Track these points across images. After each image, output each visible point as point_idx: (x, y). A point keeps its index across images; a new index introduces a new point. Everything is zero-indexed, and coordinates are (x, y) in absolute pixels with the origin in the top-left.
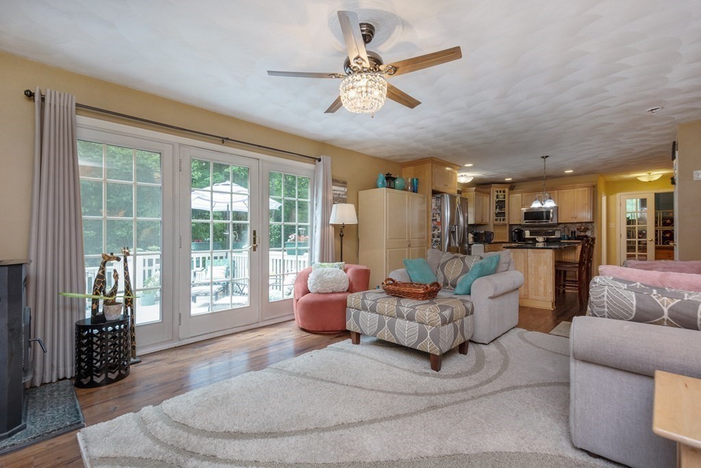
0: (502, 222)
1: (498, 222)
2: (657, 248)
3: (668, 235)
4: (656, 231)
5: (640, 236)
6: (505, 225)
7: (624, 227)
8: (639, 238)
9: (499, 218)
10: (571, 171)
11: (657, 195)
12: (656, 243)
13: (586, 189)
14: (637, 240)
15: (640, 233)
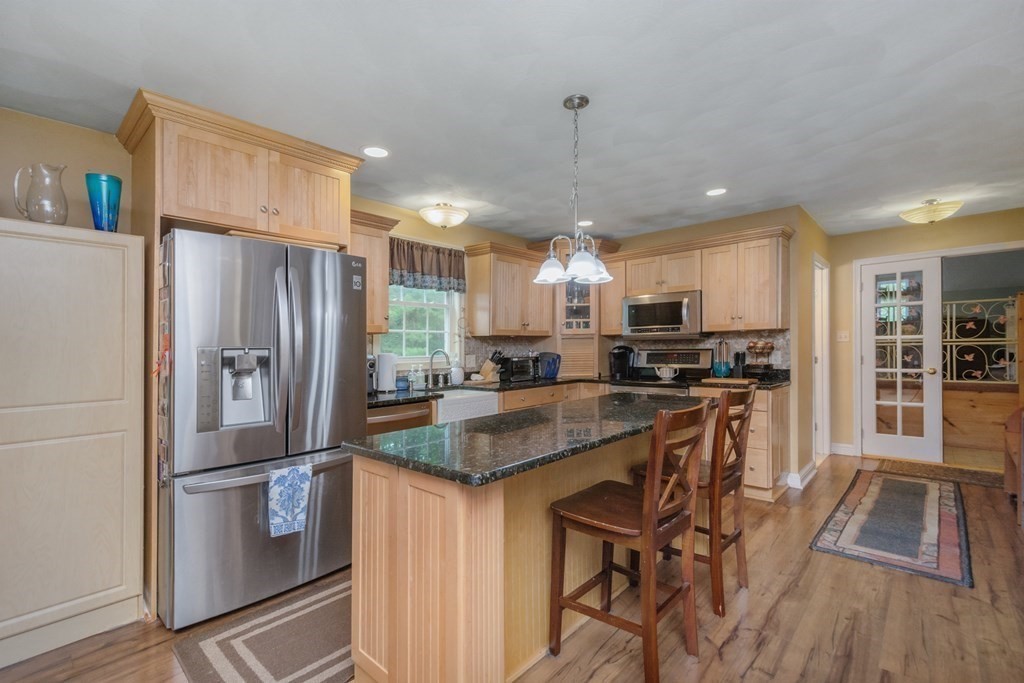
0: (582, 331)
1: (574, 330)
2: (946, 387)
3: (970, 358)
4: (945, 348)
5: (908, 359)
6: (590, 337)
7: (870, 339)
8: (905, 365)
9: (574, 321)
10: (722, 191)
11: (947, 263)
12: (944, 376)
13: (766, 241)
14: (899, 370)
15: (906, 351)
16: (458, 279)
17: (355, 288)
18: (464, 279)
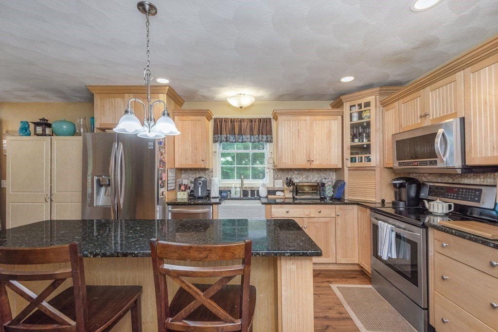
0: (364, 164)
1: (357, 164)
9: (357, 156)
16: (267, 135)
17: (149, 148)
18: (271, 134)
